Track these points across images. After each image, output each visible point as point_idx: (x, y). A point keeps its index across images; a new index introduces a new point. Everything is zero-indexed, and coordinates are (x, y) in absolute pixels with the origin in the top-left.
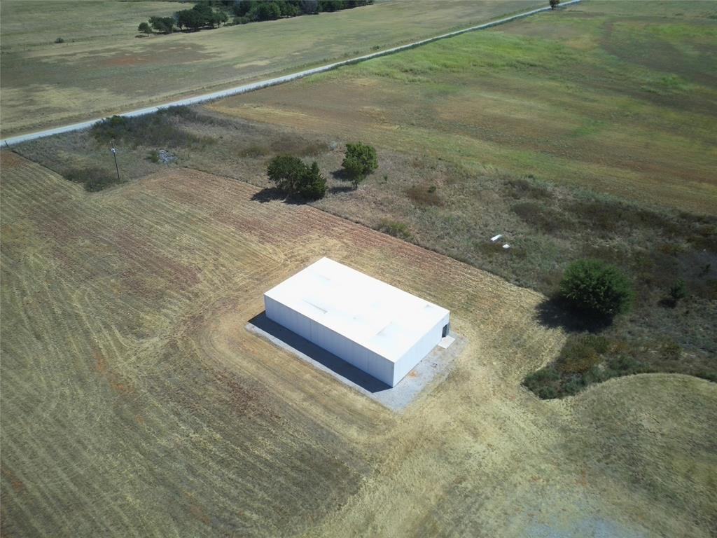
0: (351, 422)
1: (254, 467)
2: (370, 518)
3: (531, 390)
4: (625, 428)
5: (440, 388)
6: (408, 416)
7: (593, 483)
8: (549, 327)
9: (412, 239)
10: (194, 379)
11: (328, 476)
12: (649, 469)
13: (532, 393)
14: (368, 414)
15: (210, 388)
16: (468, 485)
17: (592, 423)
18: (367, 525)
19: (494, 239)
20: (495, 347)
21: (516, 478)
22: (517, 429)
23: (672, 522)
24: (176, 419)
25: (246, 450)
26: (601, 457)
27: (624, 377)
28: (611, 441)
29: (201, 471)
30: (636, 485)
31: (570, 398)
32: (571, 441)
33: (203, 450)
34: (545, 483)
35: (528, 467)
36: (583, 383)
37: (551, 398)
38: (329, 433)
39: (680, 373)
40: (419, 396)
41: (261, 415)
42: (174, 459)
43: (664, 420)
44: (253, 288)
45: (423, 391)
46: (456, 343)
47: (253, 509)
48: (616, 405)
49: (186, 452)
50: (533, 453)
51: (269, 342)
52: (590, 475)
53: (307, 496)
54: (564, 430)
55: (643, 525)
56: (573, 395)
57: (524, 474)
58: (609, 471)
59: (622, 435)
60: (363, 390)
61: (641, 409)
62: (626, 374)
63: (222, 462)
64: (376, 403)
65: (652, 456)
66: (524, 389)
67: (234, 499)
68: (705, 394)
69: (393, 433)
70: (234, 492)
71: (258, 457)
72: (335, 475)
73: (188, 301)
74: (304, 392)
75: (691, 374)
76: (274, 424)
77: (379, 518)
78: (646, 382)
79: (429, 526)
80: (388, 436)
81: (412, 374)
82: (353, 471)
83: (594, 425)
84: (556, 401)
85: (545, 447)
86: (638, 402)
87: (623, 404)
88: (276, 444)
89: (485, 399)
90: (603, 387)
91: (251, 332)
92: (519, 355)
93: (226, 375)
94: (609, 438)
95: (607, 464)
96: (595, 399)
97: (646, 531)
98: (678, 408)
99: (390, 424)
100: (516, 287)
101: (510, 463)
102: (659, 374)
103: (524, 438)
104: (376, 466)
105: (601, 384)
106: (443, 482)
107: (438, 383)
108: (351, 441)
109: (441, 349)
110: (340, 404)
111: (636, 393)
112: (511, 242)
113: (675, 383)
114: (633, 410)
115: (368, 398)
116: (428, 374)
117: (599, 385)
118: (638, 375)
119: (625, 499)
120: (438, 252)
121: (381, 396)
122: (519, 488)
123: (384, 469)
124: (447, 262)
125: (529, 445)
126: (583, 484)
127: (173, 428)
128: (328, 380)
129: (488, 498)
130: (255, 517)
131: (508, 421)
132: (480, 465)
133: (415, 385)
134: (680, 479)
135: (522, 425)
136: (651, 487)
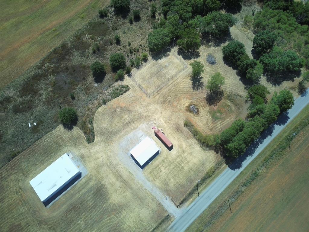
0: (89, 183)
1: (94, 205)
2: (111, 183)
3: (91, 143)
4: (105, 130)
5: (84, 161)
6: (90, 171)
7: (113, 142)
8: (73, 129)
9: (21, 151)
10: (65, 221)
11: (100, 190)
12: (113, 131)
14: (87, 179)
15: (69, 217)
16: (108, 164)
17: (102, 135)
18: (112, 184)
19: (30, 126)
20: (76, 145)
21: (109, 154)
22: (99, 150)
23: (123, 133)
24: (76, 224)
25: (89, 207)
26: (109, 138)
27: (94, 123)
28: (107, 134)
29: (92, 217)
30: (116, 135)
31: (95, 136)
32: (105, 141)
33: (87, 216)
34: (111, 150)
35: (108, 151)
36: (93, 132)
37: (94, 140)
38: (90, 189)
39: (96, 112)
40: (85, 167)
41: (81, 204)
42: (88, 223)
43: (105, 122)
44: (30, 206)
45: (84, 165)
46: (72, 153)
47: (103, 206)
48: (100, 129)
49: (86, 221)
50: (105, 149)
51: (56, 201)
53: (103, 195)
54: (102, 141)
58: (112, 138)
60: (80, 179)
61: (102, 125)
63: (91, 212)
64: (84, 177)
65: (111, 129)
66: (90, 144)
67: (100, 209)
68: (101, 111)
69: (94, 175)
70: (99, 209)
71: (92, 205)
72: (100, 189)
73: (30, 226)
74: (77, 193)
75: (97, 110)
76: (84, 201)
77: (111, 182)
78: (96, 119)
79: (114, 173)
80: (94, 176)
81: (79, 167)
82: (100, 185)
85: (104, 146)
86: (100, 124)
87: (100, 127)
88: (89, 201)
89: (90, 153)
90: (95, 129)
91: (51, 206)
92: (80, 140)
93: (65, 213)
96: (97, 132)
97: (123, 138)
98: (103, 118)
99: (91, 175)
100: (55, 130)
101: (106, 154)
102: (95, 116)
104: (100, 180)
106: (107, 168)
107: (82, 161)
108: (93, 184)
109: (73, 157)
110: (83, 185)
111: (98, 123)
112: (34, 122)
113: (98, 114)
115: (83, 178)
116: (80, 163)
117: (94, 129)
118: (94, 120)
119: (117, 138)
120: (31, 145)
121: (83, 175)
122: (111, 155)
123: (101, 179)
124: (37, 144)
125: (103, 149)
127: (79, 224)
128: (75, 187)
129: (111, 161)
130: (105, 205)
131: (97, 151)
132: (105, 160)
133: (82, 167)
134: (116, 127)
135: (99, 148)
136: (116, 133)
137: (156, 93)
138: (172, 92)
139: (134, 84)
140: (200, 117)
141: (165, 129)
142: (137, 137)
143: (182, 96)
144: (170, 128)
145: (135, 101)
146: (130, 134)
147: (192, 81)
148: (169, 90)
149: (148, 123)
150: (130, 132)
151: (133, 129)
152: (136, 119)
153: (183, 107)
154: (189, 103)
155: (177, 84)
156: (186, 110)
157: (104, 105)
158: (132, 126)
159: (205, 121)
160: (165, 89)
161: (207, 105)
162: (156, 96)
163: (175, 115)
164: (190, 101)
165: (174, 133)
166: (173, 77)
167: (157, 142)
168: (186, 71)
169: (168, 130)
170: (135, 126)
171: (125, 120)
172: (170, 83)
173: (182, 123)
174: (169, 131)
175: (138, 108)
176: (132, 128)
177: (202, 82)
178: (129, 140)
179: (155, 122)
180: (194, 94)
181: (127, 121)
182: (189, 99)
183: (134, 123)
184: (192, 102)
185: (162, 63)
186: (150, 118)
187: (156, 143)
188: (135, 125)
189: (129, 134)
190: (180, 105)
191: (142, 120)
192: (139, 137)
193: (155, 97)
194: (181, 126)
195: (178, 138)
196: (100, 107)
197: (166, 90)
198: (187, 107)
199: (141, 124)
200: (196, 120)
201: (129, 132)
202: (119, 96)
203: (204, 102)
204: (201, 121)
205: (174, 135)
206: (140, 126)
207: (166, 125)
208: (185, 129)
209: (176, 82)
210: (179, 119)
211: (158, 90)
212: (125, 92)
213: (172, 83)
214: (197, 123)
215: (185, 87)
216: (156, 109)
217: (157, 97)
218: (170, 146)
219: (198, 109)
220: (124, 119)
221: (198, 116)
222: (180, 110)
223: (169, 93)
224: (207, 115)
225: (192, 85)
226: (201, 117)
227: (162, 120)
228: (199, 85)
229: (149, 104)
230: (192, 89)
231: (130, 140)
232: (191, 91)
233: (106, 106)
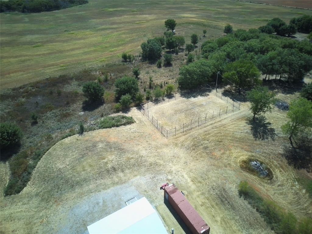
3: (11, 194)
4: (56, 174)
7: (62, 201)
12: (73, 179)
13: (12, 196)
17: (45, 183)
21: (35, 230)
22: (19, 213)
26: (57, 190)
27: (42, 159)
28: (56, 182)
30: (74, 187)
31: (29, 183)
32: (43, 196)
34: (47, 219)
36: (30, 173)
37: (22, 190)
39: (57, 142)
43: (65, 161)
48: (47, 170)
50: (33, 215)
52: (58, 200)
54: (37, 195)
55: (85, 196)
56: (29, 181)
57: (36, 225)
58: (63, 192)
59: (57, 177)
61: (56, 164)
62: (42, 157)
65: (71, 174)
66: (8, 197)
68: (69, 143)
75: (61, 140)
78: (50, 154)
83: (46, 183)
84: (25, 189)
85: (35, 208)
86: (53, 162)
87: (49, 167)
90: (38, 168)
94: (54, 182)
95: (60, 190)
96: (39, 174)
97: (87, 196)
98: (65, 153)
101: (27, 228)
102: (52, 148)
103: (24, 214)
105: (36, 168)
111: (50, 160)
113: (59, 146)
114: (53, 166)
117: (35, 169)
118: (45, 154)
119: (74, 195)
122: (39, 231)
125: (29, 214)
126: (59, 204)
131: (12, 215)
134: (83, 173)
135: (19, 210)
136: (78, 183)
137: (181, 133)
138: (211, 135)
139: (144, 118)
140: (277, 185)
141: (190, 193)
142: (120, 199)
143: (232, 144)
144: (203, 194)
145: (138, 138)
146: (105, 191)
147: (250, 126)
148: (206, 131)
149: (154, 177)
150: (109, 188)
151: (117, 183)
152: (129, 165)
153: (235, 162)
154: (247, 157)
155: (221, 126)
156: (242, 167)
157: (78, 135)
158: (117, 177)
159: (291, 196)
160: (198, 129)
161: (291, 168)
162: (180, 136)
163: (216, 172)
164: (250, 154)
165: (213, 206)
166: (213, 117)
167: (167, 219)
168: (238, 113)
169: (198, 196)
170: (123, 178)
171: (107, 163)
172: (208, 124)
173: (233, 189)
174: (200, 200)
175: (140, 147)
176: (116, 180)
177: (272, 130)
178: (98, 204)
179: (170, 178)
180: (257, 145)
181: (110, 166)
182: (247, 151)
183: (123, 171)
184: (253, 156)
185: (196, 101)
186: (161, 168)
187: (165, 221)
188: (125, 176)
189: (103, 192)
190: (228, 157)
191: (143, 169)
192: (125, 200)
193: (177, 138)
194: (230, 194)
195: (223, 219)
196: (70, 136)
197: (201, 131)
198: (244, 162)
199: (138, 177)
200: (267, 190)
201: (106, 187)
202: (110, 127)
203: (282, 161)
204: (281, 194)
205: (213, 210)
206: (134, 179)
207: (193, 187)
208: (242, 202)
209: (220, 123)
210: (225, 180)
211: (185, 129)
212: (124, 124)
213: (212, 124)
214: (272, 197)
215: (237, 132)
216: (176, 155)
217: (182, 138)
218: (202, 232)
219: (269, 170)
220: (105, 161)
221: (271, 183)
222: (228, 166)
223: (206, 135)
224: (293, 186)
225: (251, 130)
226: (279, 186)
227: (186, 176)
228: (264, 132)
229: (163, 146)
230: (252, 135)
231: (101, 204)
232: (249, 139)
233: (80, 137)
